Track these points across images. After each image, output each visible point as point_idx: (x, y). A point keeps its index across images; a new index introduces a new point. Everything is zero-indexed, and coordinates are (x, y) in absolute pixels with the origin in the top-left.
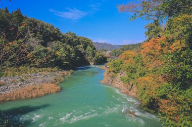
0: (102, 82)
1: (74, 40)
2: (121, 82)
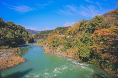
2: (61, 52)
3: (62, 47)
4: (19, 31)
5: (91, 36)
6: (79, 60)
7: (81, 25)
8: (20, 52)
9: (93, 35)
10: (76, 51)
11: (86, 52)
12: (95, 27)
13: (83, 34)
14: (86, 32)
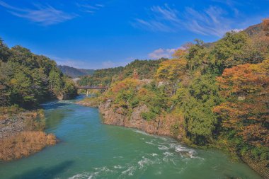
1: (29, 60)
2: (142, 120)
3: (145, 109)
4: (41, 70)
5: (216, 83)
6: (187, 140)
7: (191, 56)
8: (43, 121)
9: (219, 79)
10: (179, 120)
11: (202, 121)
12: (227, 61)
13: (195, 78)
14: (204, 72)
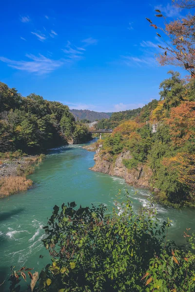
0: (94, 169)
1: (41, 106)
2: (124, 168)
3: (128, 156)
4: (53, 115)
